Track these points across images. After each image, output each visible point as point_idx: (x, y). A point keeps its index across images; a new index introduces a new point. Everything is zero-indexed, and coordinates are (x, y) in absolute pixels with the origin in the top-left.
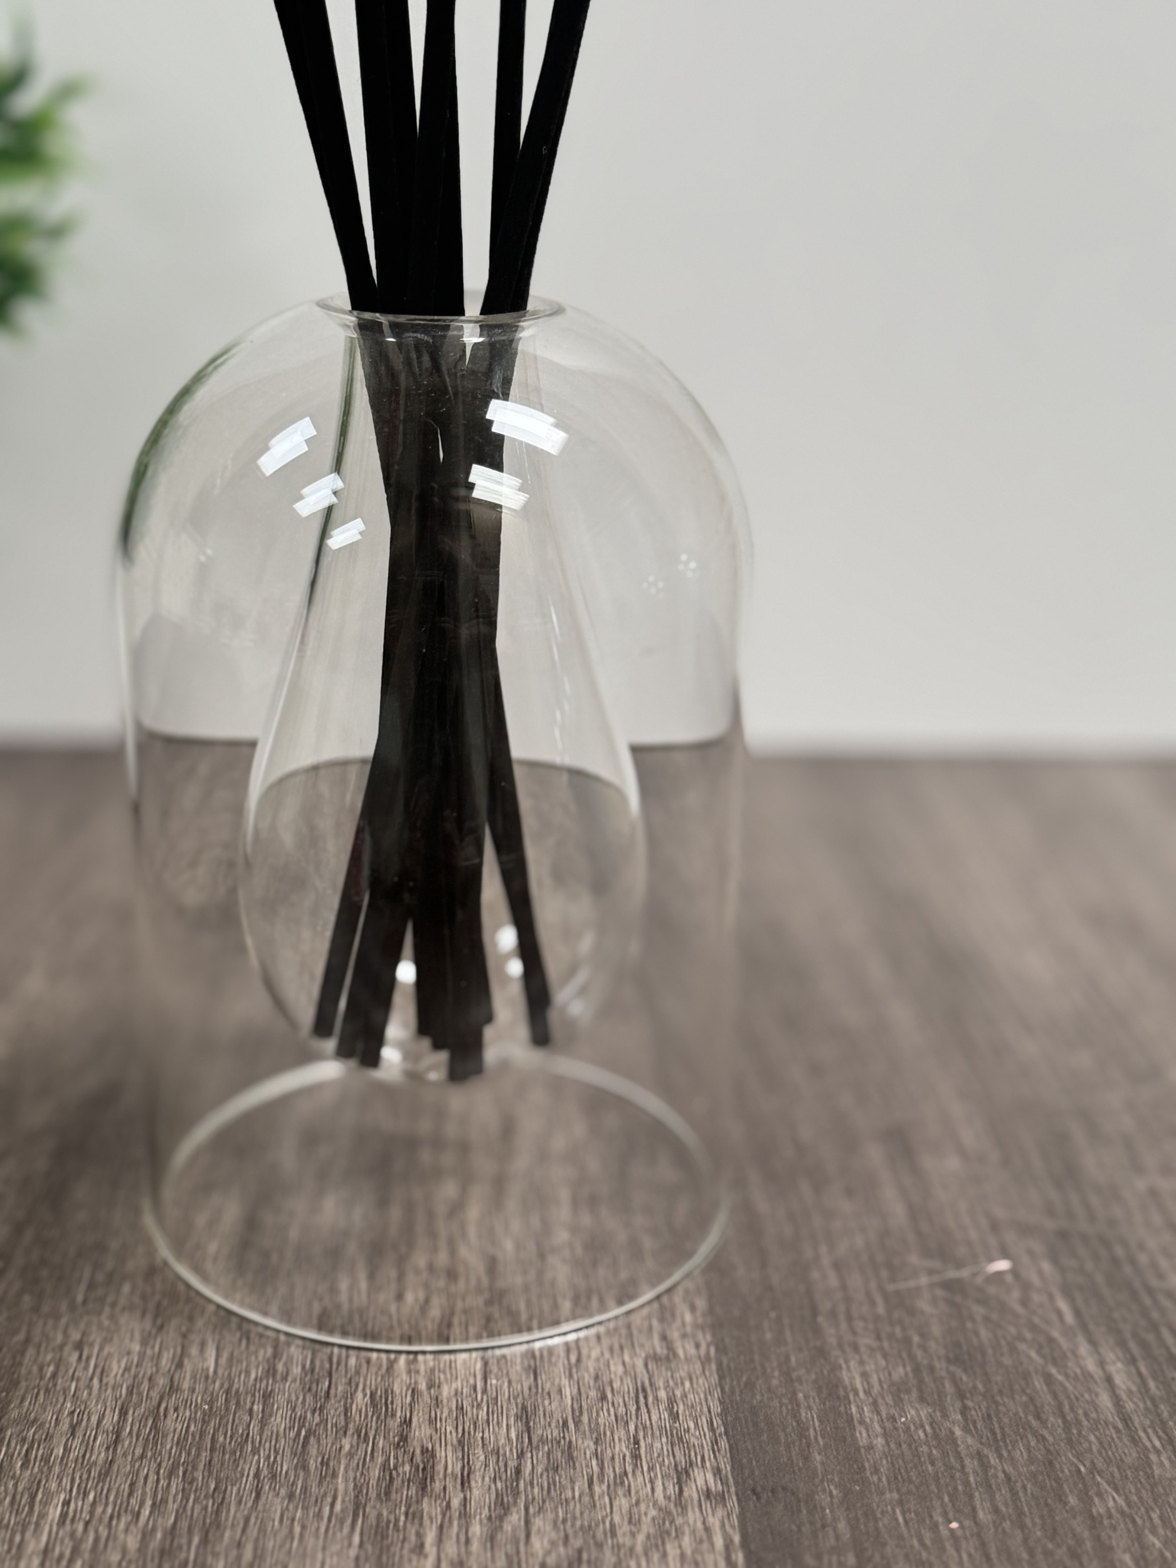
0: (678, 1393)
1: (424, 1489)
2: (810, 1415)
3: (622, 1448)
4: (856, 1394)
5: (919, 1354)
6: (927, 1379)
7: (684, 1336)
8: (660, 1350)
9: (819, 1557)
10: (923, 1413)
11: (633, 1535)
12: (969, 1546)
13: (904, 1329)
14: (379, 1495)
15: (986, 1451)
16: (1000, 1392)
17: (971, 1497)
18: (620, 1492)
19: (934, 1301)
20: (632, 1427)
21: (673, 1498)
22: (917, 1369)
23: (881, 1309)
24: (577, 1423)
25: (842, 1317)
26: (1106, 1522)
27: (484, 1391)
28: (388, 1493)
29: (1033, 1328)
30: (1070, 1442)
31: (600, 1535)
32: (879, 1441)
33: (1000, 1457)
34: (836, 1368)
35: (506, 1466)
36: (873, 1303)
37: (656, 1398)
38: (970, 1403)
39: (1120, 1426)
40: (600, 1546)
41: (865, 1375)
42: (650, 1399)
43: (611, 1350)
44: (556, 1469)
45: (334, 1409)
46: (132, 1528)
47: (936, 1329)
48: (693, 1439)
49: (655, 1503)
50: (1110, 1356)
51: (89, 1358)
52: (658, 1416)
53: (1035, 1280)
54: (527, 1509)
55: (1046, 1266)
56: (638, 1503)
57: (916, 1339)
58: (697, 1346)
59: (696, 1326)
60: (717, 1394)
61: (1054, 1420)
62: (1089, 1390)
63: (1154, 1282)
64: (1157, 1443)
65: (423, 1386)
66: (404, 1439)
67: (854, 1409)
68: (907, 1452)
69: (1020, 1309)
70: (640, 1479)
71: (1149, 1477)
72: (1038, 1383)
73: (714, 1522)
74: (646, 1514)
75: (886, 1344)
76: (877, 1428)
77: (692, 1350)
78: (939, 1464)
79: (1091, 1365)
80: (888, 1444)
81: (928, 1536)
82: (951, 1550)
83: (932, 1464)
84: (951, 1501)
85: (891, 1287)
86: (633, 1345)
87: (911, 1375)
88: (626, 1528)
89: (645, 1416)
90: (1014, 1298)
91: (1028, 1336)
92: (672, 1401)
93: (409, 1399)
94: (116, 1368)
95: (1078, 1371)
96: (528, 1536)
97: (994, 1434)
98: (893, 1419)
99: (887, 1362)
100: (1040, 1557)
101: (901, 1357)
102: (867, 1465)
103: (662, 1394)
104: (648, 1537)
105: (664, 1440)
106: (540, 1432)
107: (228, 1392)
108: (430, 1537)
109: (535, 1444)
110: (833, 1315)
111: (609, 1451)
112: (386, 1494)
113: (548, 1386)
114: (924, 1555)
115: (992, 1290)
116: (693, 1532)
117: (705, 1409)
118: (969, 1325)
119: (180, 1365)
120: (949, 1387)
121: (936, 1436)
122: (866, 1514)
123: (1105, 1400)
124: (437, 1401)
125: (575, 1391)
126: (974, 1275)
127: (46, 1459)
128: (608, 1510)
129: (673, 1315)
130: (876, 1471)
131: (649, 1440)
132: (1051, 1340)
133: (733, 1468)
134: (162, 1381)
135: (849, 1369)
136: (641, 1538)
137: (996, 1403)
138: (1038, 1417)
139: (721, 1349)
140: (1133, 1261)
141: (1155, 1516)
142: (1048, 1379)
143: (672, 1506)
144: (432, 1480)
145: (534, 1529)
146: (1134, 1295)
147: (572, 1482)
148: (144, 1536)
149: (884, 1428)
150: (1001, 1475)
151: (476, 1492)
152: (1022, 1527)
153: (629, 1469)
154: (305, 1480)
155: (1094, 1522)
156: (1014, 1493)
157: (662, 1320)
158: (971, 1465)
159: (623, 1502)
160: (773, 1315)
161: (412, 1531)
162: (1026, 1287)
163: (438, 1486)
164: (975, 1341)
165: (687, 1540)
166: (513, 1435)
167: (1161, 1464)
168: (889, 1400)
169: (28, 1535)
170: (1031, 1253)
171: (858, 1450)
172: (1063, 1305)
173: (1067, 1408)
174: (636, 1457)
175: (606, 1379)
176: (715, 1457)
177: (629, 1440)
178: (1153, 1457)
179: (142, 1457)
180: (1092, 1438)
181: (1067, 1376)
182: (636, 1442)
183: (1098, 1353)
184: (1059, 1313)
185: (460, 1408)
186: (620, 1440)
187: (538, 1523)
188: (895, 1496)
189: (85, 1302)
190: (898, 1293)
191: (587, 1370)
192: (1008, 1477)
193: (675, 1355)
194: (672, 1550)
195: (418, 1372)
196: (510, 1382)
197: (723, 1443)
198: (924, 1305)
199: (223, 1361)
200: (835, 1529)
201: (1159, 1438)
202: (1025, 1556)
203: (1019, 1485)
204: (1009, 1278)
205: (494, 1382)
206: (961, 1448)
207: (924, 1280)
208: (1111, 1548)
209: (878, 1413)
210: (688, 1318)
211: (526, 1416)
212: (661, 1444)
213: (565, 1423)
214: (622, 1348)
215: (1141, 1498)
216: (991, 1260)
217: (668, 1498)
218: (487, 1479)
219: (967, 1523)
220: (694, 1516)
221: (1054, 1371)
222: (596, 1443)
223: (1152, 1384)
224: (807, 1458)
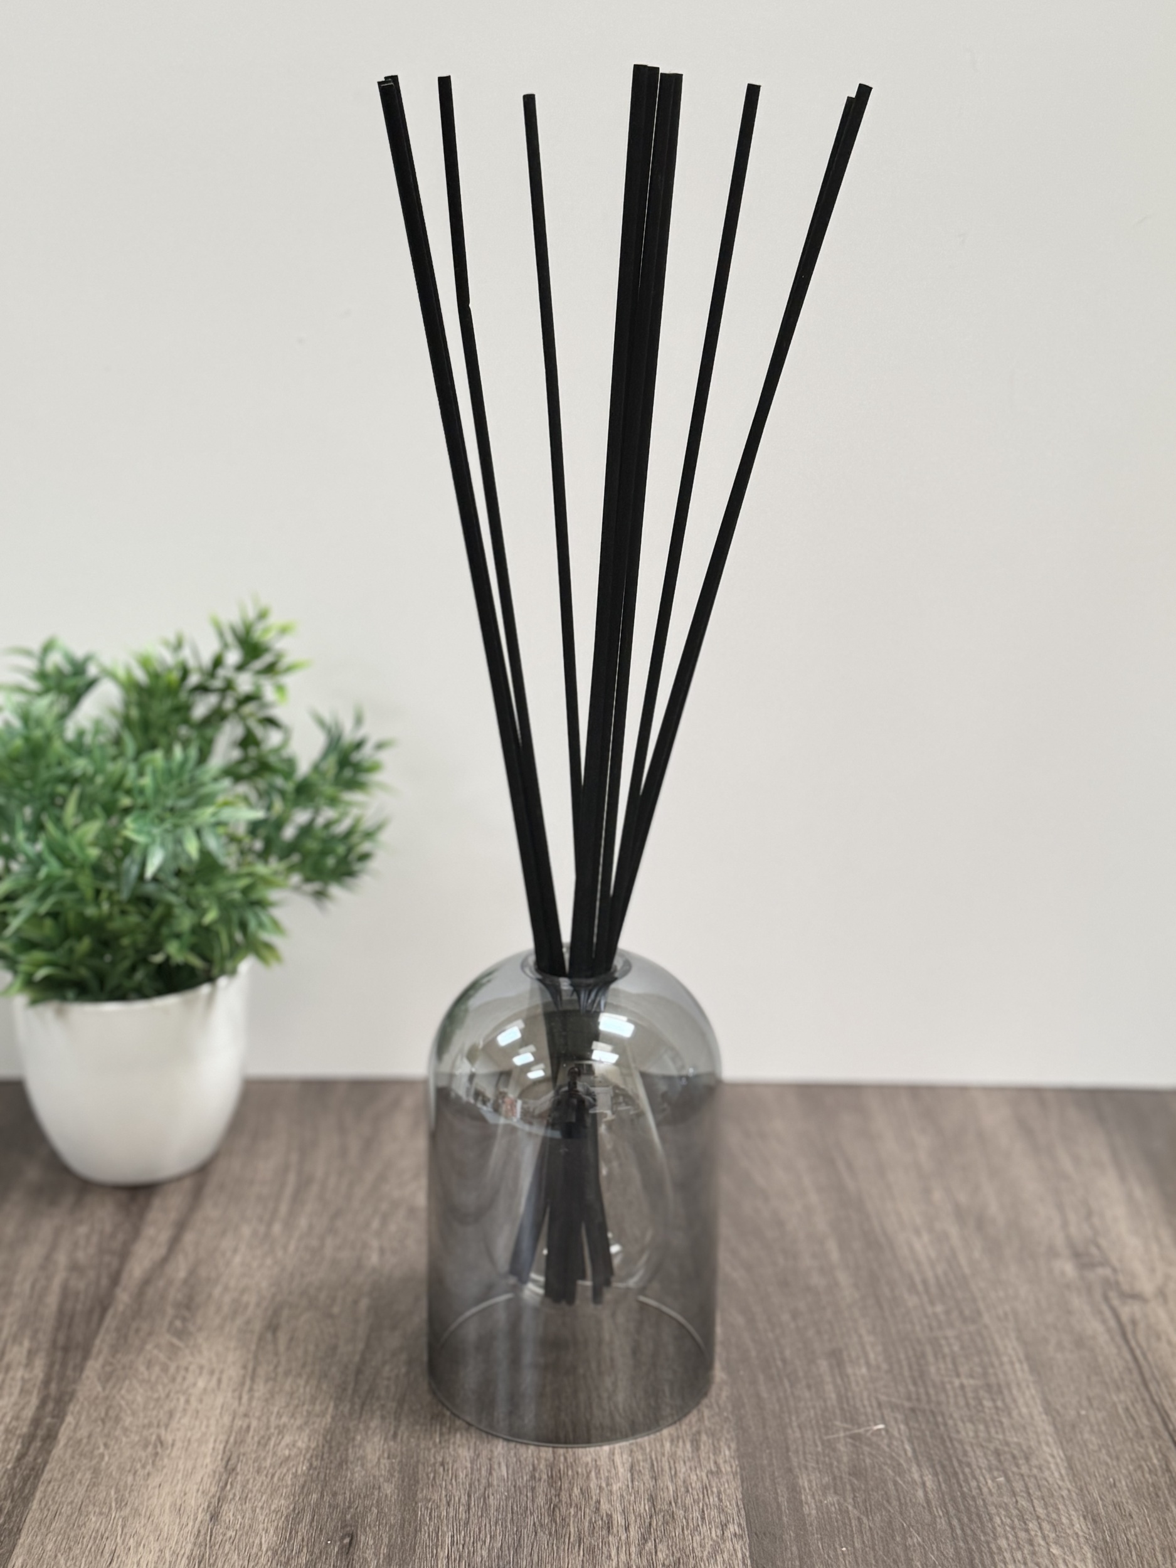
0: (722, 1489)
1: (609, 1532)
2: (783, 1500)
3: (697, 1514)
4: (805, 1490)
5: (836, 1471)
6: (838, 1483)
7: (725, 1462)
8: (714, 1469)
9: (783, 1562)
10: (835, 1499)
11: (702, 1552)
12: (849, 1558)
13: (830, 1458)
14: (589, 1534)
15: (862, 1517)
16: (872, 1490)
17: (853, 1537)
18: (696, 1533)
19: (846, 1444)
20: (701, 1505)
21: (720, 1536)
22: (834, 1478)
23: (820, 1449)
24: (676, 1503)
25: (801, 1453)
26: (912, 1549)
27: (633, 1488)
28: (593, 1533)
29: (892, 1458)
30: (901, 1513)
31: (688, 1553)
32: (814, 1512)
33: (868, 1519)
34: (796, 1477)
35: (645, 1522)
36: (816, 1446)
37: (712, 1492)
38: (857, 1495)
39: (925, 1505)
40: (688, 1557)
41: (810, 1481)
42: (709, 1492)
43: (691, 1469)
44: (667, 1524)
45: (564, 1496)
46: (483, 1547)
47: (845, 1459)
48: (729, 1510)
49: (712, 1539)
50: (926, 1472)
51: (448, 1470)
52: (713, 1500)
53: (896, 1434)
54: (655, 1540)
55: (902, 1427)
56: (704, 1539)
57: (835, 1463)
58: (731, 1467)
59: (731, 1457)
60: (740, 1489)
61: (895, 1503)
62: (913, 1488)
63: (954, 1435)
64: (941, 1514)
65: (604, 1485)
66: (598, 1509)
67: (803, 1497)
68: (826, 1516)
69: (887, 1449)
70: (705, 1528)
71: (934, 1529)
72: (891, 1485)
73: (738, 1547)
74: (708, 1543)
75: (821, 1466)
76: (813, 1506)
77: (729, 1469)
78: (840, 1523)
79: (916, 1476)
80: (817, 1513)
81: (832, 1553)
82: (841, 1558)
83: (837, 1522)
84: (844, 1539)
85: (825, 1438)
86: (701, 1466)
87: (831, 1481)
88: (699, 1549)
89: (707, 1500)
90: (884, 1444)
91: (889, 1462)
92: (719, 1493)
93: (598, 1491)
94: (462, 1475)
95: (910, 1479)
96: (656, 1552)
97: (866, 1509)
98: (821, 1502)
99: (821, 1475)
100: (880, 1562)
101: (828, 1473)
102: (807, 1522)
103: (715, 1490)
104: (709, 1553)
105: (716, 1511)
106: (659, 1507)
107: (515, 1487)
108: (614, 1553)
109: (657, 1512)
110: (797, 1452)
111: (691, 1516)
112: (592, 1533)
113: (662, 1485)
114: (830, 1561)
115: (874, 1439)
116: (729, 1551)
117: (735, 1497)
118: (861, 1457)
119: (490, 1474)
120: (848, 1487)
121: (840, 1510)
122: (805, 1544)
123: (920, 1493)
124: (611, 1492)
125: (674, 1489)
126: (867, 1431)
127: (439, 1517)
128: (691, 1541)
129: (720, 1452)
130: (811, 1525)
131: (709, 1510)
132: (900, 1464)
133: (747, 1524)
134: (484, 1481)
135: (802, 1478)
136: (706, 1553)
137: (869, 1494)
138: (888, 1501)
139: (742, 1468)
140: (945, 1425)
141: (934, 1547)
142: (895, 1483)
143: (719, 1540)
144: (612, 1528)
145: (658, 1550)
146: (943, 1442)
147: (675, 1529)
148: (489, 1551)
149: (816, 1506)
150: (867, 1527)
151: (632, 1533)
152: (874, 1550)
153: (700, 1523)
154: (556, 1527)
155: (906, 1548)
156: (872, 1535)
157: (714, 1454)
158: (854, 1523)
159: (697, 1538)
160: (768, 1451)
161: (605, 1550)
162: (891, 1437)
163: (615, 1530)
164: (863, 1464)
165: (726, 1555)
166: (647, 1508)
167: (941, 1523)
168: (820, 1493)
169: (439, 1550)
170: (896, 1420)
171: (804, 1515)
172: (908, 1447)
173: (902, 1498)
174: (703, 1518)
175: (688, 1482)
176: (739, 1519)
177: (699, 1510)
178: (938, 1520)
179: (482, 1516)
180: (912, 1511)
181: (904, 1482)
182: (703, 1511)
183: (921, 1471)
184: (905, 1451)
185: (622, 1496)
186: (696, 1510)
187: (660, 1547)
188: (819, 1536)
189: (440, 1442)
190: (829, 1440)
191: (680, 1478)
192: (870, 1528)
193: (721, 1471)
194: (719, 1559)
195: (601, 1478)
196: (644, 1484)
197: (743, 1512)
198: (841, 1447)
199: (510, 1471)
200: (791, 1550)
201: (943, 1511)
202: (873, 1562)
203: (875, 1532)
204: (883, 1433)
205: (637, 1483)
206: (851, 1515)
207: (842, 1434)
208: (912, 1560)
209: (814, 1499)
210: (727, 1453)
211: (652, 1499)
212: (714, 1513)
213: (670, 1503)
214: (696, 1468)
215: (929, 1539)
216: (876, 1424)
217: (717, 1536)
218: (636, 1527)
219: (849, 1548)
220: (729, 1544)
221: (898, 1479)
222: (685, 1512)
223: (943, 1486)
224: (780, 1519)
